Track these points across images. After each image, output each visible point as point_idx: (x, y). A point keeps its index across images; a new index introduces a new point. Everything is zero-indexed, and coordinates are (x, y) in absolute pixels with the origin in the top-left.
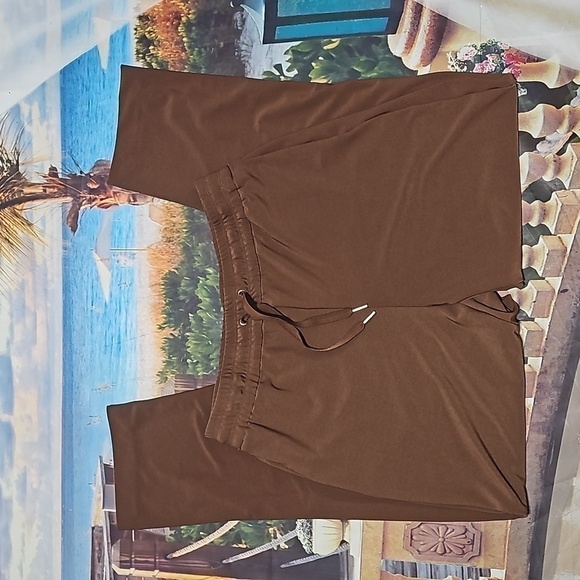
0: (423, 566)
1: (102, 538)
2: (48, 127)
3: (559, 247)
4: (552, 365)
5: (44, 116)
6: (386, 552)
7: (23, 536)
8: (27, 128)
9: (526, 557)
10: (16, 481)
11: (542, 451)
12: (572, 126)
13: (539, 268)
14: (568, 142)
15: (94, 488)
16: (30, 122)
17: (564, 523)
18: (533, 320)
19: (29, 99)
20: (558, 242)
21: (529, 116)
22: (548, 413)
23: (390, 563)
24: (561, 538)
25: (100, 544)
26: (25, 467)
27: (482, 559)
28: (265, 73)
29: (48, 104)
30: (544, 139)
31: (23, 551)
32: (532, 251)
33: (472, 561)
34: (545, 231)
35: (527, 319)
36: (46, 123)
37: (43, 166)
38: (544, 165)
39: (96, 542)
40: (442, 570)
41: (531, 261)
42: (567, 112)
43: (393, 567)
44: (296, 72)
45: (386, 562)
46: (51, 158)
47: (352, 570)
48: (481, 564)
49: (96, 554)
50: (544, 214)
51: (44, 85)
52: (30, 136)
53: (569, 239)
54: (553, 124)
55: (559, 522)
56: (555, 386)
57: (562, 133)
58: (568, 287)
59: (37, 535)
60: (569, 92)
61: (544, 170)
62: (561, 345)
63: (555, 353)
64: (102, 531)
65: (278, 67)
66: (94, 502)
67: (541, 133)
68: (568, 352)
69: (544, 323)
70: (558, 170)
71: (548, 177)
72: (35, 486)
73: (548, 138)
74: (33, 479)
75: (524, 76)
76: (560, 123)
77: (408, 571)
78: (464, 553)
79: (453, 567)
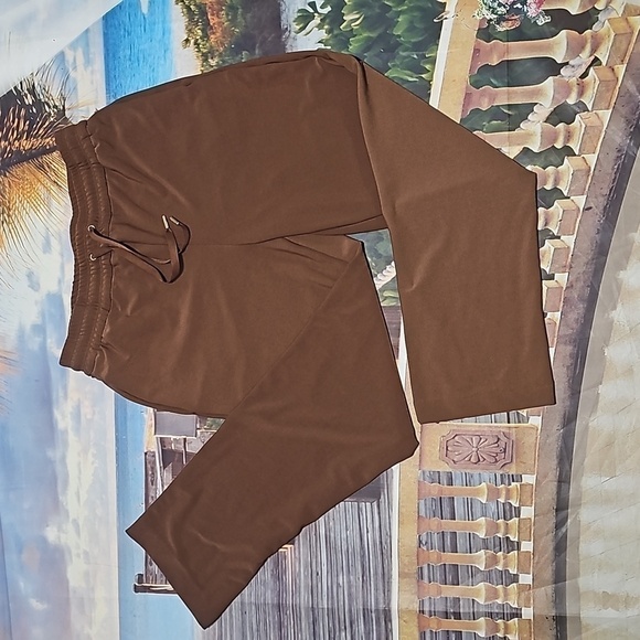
0: (457, 473)
1: (154, 462)
2: (92, 72)
3: (584, 167)
4: (577, 280)
5: (88, 62)
6: (423, 462)
7: (79, 464)
8: (72, 74)
9: (556, 462)
10: (71, 413)
11: (569, 362)
12: (594, 50)
13: (564, 188)
14: (590, 66)
15: (146, 416)
16: (75, 68)
17: (591, 429)
18: (559, 238)
19: (73, 46)
20: (582, 162)
21: (553, 42)
22: (575, 326)
23: (427, 474)
24: (589, 442)
25: (153, 468)
26: (79, 400)
27: (513, 465)
28: (299, 11)
29: (92, 50)
30: (567, 63)
31: (79, 479)
32: (558, 172)
33: (505, 468)
34: (568, 151)
35: (554, 237)
36: (90, 68)
37: (88, 111)
38: (567, 89)
39: (149, 466)
40: (476, 478)
41: (557, 181)
42: (589, 37)
43: (430, 477)
44: (329, 9)
45: (424, 472)
46: (96, 103)
47: (391, 481)
48: (513, 470)
49: (150, 478)
50: (569, 136)
51: (87, 31)
52: (75, 81)
53: (592, 159)
54: (575, 49)
55: (586, 428)
56: (581, 299)
57: (585, 57)
58: (592, 205)
59: (93, 463)
60: (590, 17)
61: (568, 94)
62: (586, 260)
63: (580, 268)
64: (154, 456)
65: (313, 5)
66: (146, 429)
67: (565, 58)
68: (593, 266)
69: (569, 240)
70: (581, 93)
71: (571, 101)
72: (89, 417)
73: (571, 62)
74: (86, 410)
75: (548, 3)
76: (583, 48)
77: (444, 480)
78: (496, 461)
79: (486, 475)
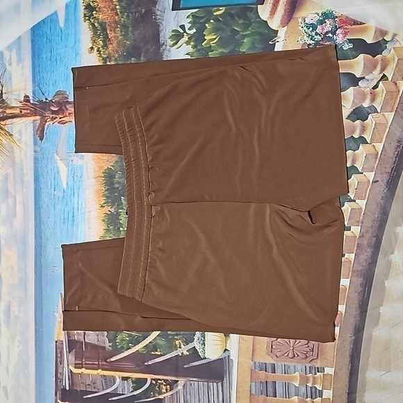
0: (279, 365)
1: (62, 348)
2: (23, 67)
3: (374, 152)
4: (367, 232)
5: (20, 60)
6: (255, 356)
7: (9, 347)
8: (8, 68)
9: (348, 360)
10: (4, 311)
11: (360, 289)
12: (383, 69)
13: (359, 167)
14: (380, 81)
15: (57, 315)
16: (10, 64)
17: (374, 337)
18: (355, 201)
19: (9, 48)
20: (372, 148)
21: (354, 62)
22: (364, 264)
23: (257, 364)
24: (372, 347)
25: (62, 352)
26: (9, 301)
27: (319, 361)
28: (173, 31)
29: (23, 51)
30: (364, 78)
31: (9, 358)
32: (355, 155)
33: (312, 362)
34: (363, 141)
35: (351, 200)
36: (21, 64)
37: (19, 95)
38: (364, 96)
39: (58, 351)
40: (292, 368)
41: (354, 161)
42: (380, 60)
43: (259, 367)
44: (194, 30)
45: (255, 363)
46: (25, 89)
47: (232, 368)
48: (318, 364)
49: (59, 359)
50: (363, 129)
51: (19, 38)
52: (10, 73)
53: (379, 147)
54: (370, 68)
55: (371, 337)
56: (369, 246)
57: (376, 74)
58: (379, 179)
59: (18, 347)
60: (381, 46)
61: (364, 100)
62: (373, 218)
63: (368, 223)
64: (62, 344)
65: (183, 27)
66: (57, 324)
67: (362, 74)
68: (378, 223)
69: (362, 203)
70: (373, 100)
71: (366, 104)
72: (16, 314)
73: (366, 77)
74: (15, 309)
75: (351, 34)
76: (375, 67)
77: (269, 369)
78: (307, 357)
79: (299, 367)
